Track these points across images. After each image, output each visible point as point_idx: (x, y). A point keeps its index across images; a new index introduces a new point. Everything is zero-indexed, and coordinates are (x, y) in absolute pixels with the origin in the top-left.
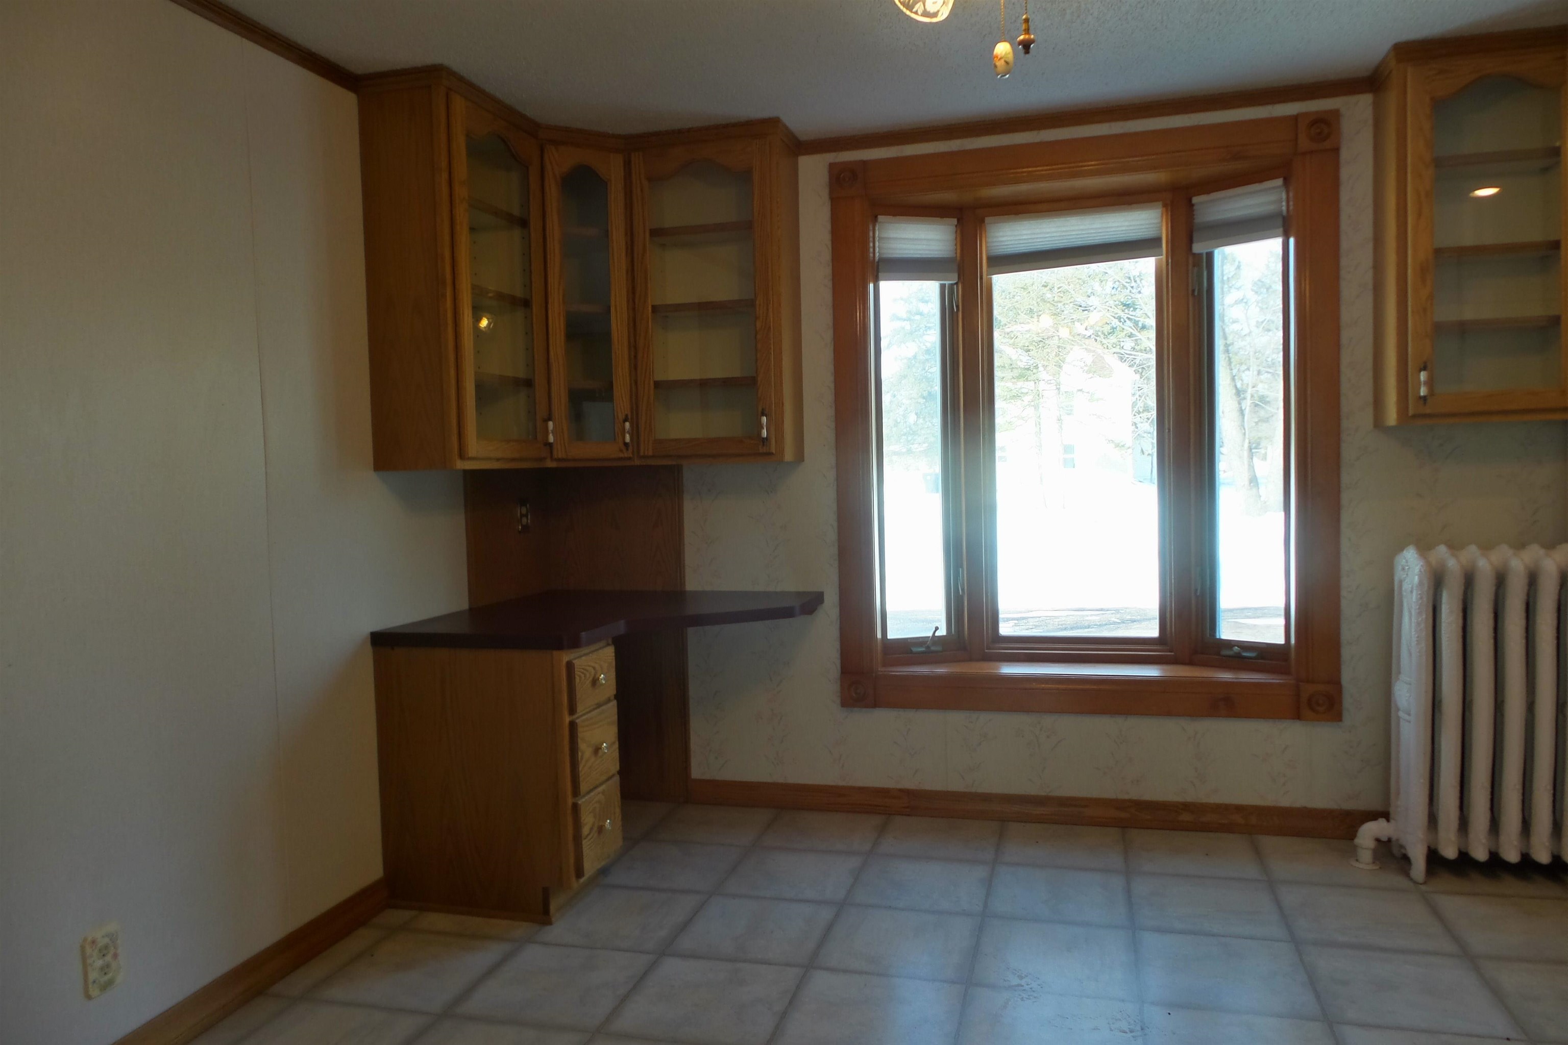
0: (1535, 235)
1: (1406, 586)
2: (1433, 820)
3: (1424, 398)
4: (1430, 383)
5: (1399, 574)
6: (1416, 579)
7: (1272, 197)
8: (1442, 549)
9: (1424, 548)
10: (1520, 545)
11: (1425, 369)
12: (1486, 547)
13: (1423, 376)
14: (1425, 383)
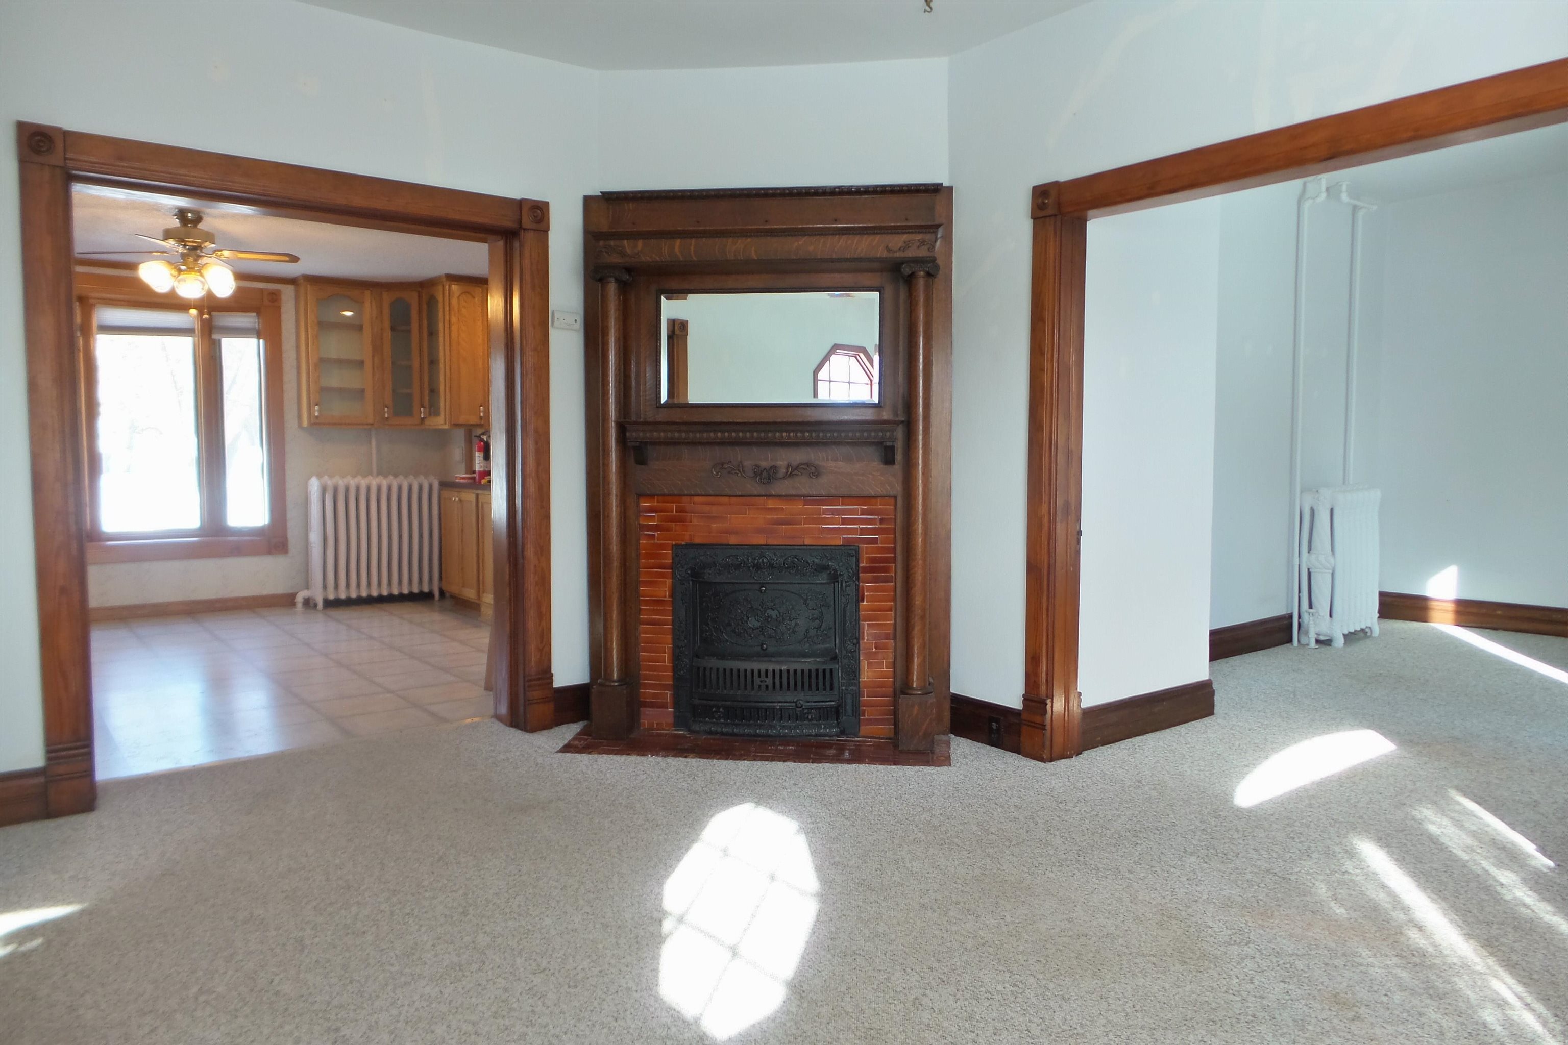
0: (358, 358)
1: (312, 493)
2: (325, 587)
3: (317, 417)
4: (320, 411)
5: (310, 488)
6: (316, 488)
7: (252, 320)
8: (326, 478)
9: (319, 476)
10: (354, 476)
11: (317, 405)
12: (343, 476)
13: (317, 408)
14: (318, 411)
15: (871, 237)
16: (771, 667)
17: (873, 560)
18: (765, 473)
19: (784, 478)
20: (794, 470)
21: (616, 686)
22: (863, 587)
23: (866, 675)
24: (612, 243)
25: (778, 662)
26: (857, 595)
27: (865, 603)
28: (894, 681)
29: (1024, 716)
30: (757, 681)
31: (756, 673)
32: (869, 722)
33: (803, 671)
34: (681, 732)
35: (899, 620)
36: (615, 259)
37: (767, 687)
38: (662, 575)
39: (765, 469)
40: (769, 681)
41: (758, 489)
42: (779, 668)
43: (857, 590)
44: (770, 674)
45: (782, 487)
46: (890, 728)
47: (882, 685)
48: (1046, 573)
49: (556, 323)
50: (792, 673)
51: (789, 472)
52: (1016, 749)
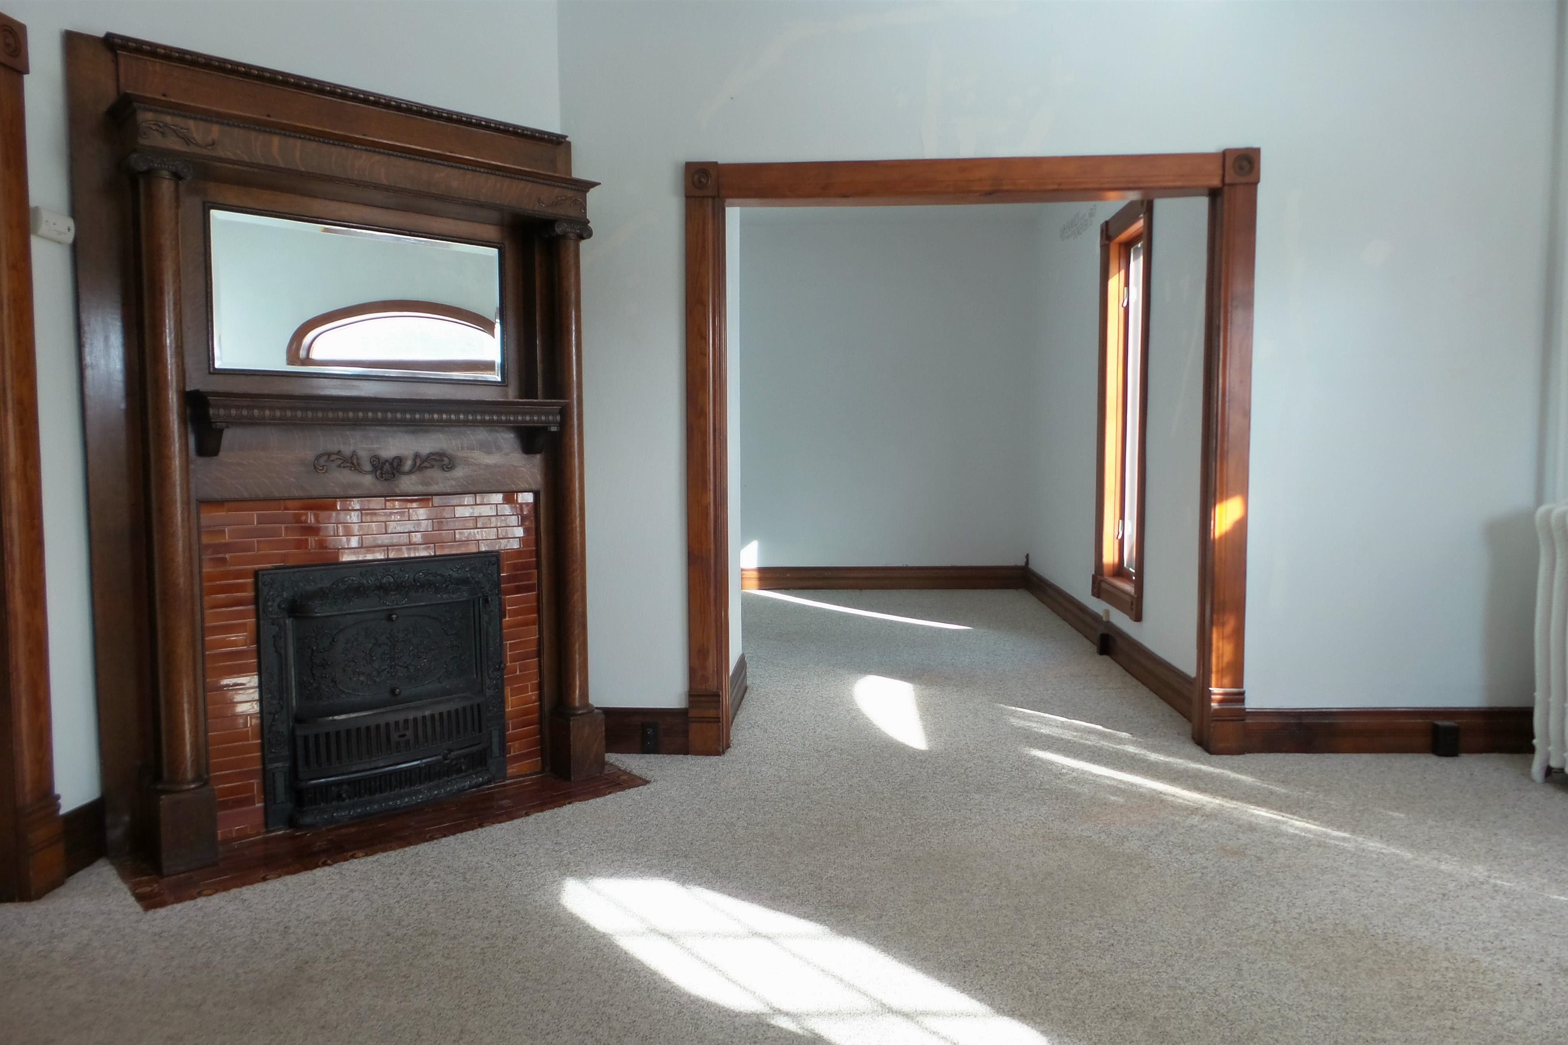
15: (522, 184)
16: (411, 716)
17: (515, 567)
18: (387, 466)
19: (410, 472)
20: (423, 462)
21: (193, 789)
22: (505, 599)
23: (512, 704)
24: (168, 119)
25: (416, 708)
26: (500, 610)
27: (507, 619)
28: (541, 706)
29: (693, 713)
30: (395, 737)
31: (392, 727)
32: (517, 759)
33: (441, 714)
34: (280, 833)
35: (546, 634)
36: (173, 144)
37: (408, 741)
38: (241, 615)
39: (387, 461)
40: (409, 733)
41: (380, 487)
42: (421, 715)
43: (500, 604)
44: (411, 725)
45: (408, 483)
46: (538, 760)
47: (526, 712)
48: (712, 562)
49: (43, 229)
50: (437, 717)
51: (418, 464)
52: (685, 750)
